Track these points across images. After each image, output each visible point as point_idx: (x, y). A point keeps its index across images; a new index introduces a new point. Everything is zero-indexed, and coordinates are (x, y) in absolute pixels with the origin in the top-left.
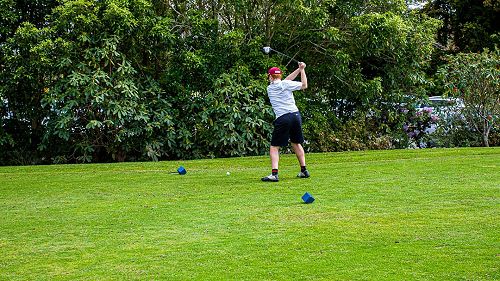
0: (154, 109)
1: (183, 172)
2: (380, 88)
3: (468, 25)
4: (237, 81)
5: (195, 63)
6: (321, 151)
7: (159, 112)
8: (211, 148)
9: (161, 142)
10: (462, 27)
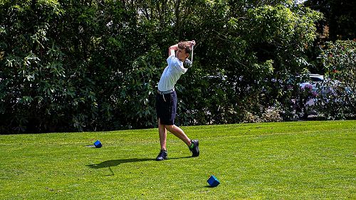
0: (80, 87)
1: (99, 146)
2: (271, 69)
3: (343, 18)
4: (151, 63)
5: (115, 47)
6: (222, 123)
7: (85, 89)
8: (129, 120)
9: (86, 114)
10: (338, 20)
